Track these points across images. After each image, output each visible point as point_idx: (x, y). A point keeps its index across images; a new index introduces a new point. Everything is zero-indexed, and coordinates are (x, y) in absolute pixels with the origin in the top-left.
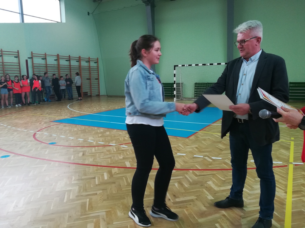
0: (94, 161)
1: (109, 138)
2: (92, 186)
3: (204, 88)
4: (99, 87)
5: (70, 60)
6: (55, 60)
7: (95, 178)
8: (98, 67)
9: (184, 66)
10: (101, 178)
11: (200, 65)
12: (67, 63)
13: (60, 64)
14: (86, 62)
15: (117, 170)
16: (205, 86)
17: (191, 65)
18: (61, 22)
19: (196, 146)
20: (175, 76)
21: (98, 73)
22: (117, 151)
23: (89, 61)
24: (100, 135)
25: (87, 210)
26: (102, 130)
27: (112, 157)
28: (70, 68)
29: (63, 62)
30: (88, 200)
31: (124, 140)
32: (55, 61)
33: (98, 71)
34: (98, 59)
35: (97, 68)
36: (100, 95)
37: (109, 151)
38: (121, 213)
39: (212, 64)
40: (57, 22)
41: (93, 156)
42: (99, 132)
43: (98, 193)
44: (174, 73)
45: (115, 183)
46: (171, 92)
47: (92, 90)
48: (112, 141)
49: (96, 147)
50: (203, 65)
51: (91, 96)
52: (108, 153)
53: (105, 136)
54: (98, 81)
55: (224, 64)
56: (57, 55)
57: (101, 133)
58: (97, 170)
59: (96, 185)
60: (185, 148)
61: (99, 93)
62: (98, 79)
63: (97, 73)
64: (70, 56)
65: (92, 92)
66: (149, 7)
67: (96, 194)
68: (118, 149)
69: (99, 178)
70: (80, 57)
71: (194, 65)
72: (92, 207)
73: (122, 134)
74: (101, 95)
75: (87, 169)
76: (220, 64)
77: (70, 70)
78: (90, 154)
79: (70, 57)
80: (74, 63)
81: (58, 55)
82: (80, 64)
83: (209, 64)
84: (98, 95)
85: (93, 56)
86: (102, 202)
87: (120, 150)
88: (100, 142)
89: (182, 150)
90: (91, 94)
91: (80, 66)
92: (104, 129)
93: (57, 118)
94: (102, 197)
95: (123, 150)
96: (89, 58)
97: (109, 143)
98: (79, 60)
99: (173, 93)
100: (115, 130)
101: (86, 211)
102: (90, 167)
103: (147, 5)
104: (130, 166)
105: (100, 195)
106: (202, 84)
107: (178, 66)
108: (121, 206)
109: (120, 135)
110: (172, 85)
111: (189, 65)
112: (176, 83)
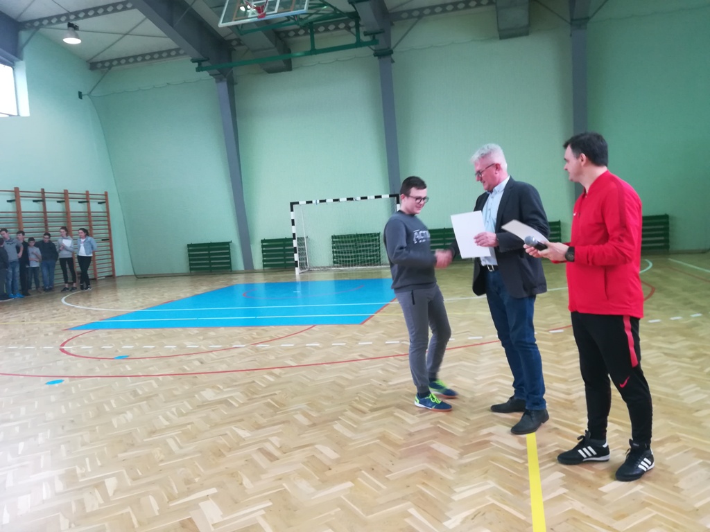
0: (231, 366)
1: (223, 339)
2: (260, 389)
3: (351, 244)
4: (112, 258)
5: (43, 201)
6: (8, 201)
7: (254, 382)
8: (108, 212)
9: (311, 202)
10: (264, 381)
11: (343, 199)
12: (37, 207)
13: (22, 210)
14: (80, 202)
15: (281, 370)
16: (352, 241)
17: (324, 201)
18: (18, 115)
19: (382, 332)
20: (293, 224)
21: (109, 225)
23: (86, 199)
25: (278, 407)
26: (195, 331)
27: (257, 359)
28: (45, 217)
29: (28, 206)
30: (269, 400)
31: (254, 338)
32: (9, 203)
33: (109, 221)
34: (106, 194)
35: (105, 214)
36: (117, 274)
37: (242, 353)
39: (366, 198)
40: (10, 115)
41: (221, 362)
42: (192, 333)
44: (292, 218)
46: (282, 258)
47: (98, 266)
48: (232, 342)
49: (213, 352)
50: (348, 199)
51: (95, 279)
53: (212, 338)
54: (108, 244)
55: (388, 196)
56: (13, 189)
57: (198, 334)
58: (248, 374)
60: (365, 336)
61: (113, 270)
62: (108, 239)
63: (107, 227)
64: (43, 190)
65: (98, 271)
66: (224, 85)
67: (276, 394)
68: (257, 350)
69: (261, 381)
70: (66, 193)
71: (330, 201)
72: (283, 404)
74: (119, 277)
76: (380, 197)
77: (46, 222)
78: (212, 360)
79: (43, 192)
80: (53, 207)
81: (16, 191)
82: (67, 206)
83: (359, 198)
84: (112, 277)
85: (96, 189)
86: (292, 398)
88: (212, 345)
90: (95, 274)
91: (67, 213)
92: (197, 328)
93: (72, 324)
94: (286, 395)
96: (87, 194)
97: (231, 345)
98: (65, 198)
99: (294, 259)
100: (223, 328)
103: (219, 80)
104: (297, 365)
105: (282, 394)
106: (348, 237)
107: (297, 203)
108: (322, 398)
109: (240, 333)
110: (287, 242)
111: (321, 201)
112: (296, 237)
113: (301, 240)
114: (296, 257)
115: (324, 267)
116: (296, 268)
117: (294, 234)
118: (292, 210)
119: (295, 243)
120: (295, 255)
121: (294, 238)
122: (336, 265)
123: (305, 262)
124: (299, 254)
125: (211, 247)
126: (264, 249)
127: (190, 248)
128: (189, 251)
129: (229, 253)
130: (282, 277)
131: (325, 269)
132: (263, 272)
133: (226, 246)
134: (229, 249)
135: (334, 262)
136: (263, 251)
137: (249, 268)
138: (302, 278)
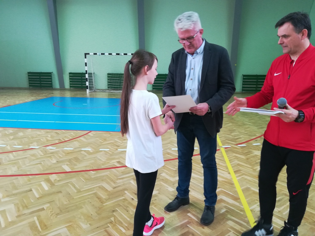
0: (20, 169)
1: (26, 140)
2: (32, 201)
7: (31, 190)
9: (96, 54)
10: (39, 189)
11: (114, 54)
15: (57, 177)
16: (118, 77)
17: (104, 54)
20: (86, 65)
22: (45, 155)
24: (12, 137)
25: (40, 230)
27: (42, 162)
30: (35, 218)
38: (86, 224)
39: (126, 54)
41: (15, 163)
42: (7, 133)
43: (45, 208)
44: (86, 62)
45: (61, 192)
46: (81, 83)
48: (32, 143)
49: (14, 152)
50: (117, 54)
52: (33, 158)
53: (19, 138)
57: (11, 134)
58: (29, 180)
59: (38, 198)
60: (123, 143)
67: (43, 209)
68: (46, 152)
69: (37, 190)
71: (107, 54)
72: (45, 226)
73: (41, 134)
75: (14, 181)
78: (9, 161)
83: (123, 54)
86: (56, 217)
87: (48, 153)
88: (16, 145)
89: (121, 145)
92: (13, 129)
94: (52, 212)
95: (52, 153)
97: (30, 146)
100: (30, 130)
101: (40, 232)
102: (17, 178)
104: (70, 170)
105: (49, 209)
107: (89, 54)
108: (82, 217)
110: (83, 75)
111: (102, 54)
112: (88, 73)
113: (90, 74)
114: (87, 84)
115: (103, 90)
116: (87, 90)
117: (86, 71)
118: (86, 58)
119: (87, 76)
120: (87, 82)
121: (86, 73)
122: (109, 89)
123: (92, 86)
124: (89, 82)
125: (41, 75)
126: (71, 78)
127: (29, 74)
128: (29, 76)
129: (51, 79)
130: (79, 94)
131: (103, 91)
132: (70, 90)
133: (49, 75)
134: (51, 76)
135: (108, 88)
136: (70, 79)
137: (62, 88)
138: (90, 95)
